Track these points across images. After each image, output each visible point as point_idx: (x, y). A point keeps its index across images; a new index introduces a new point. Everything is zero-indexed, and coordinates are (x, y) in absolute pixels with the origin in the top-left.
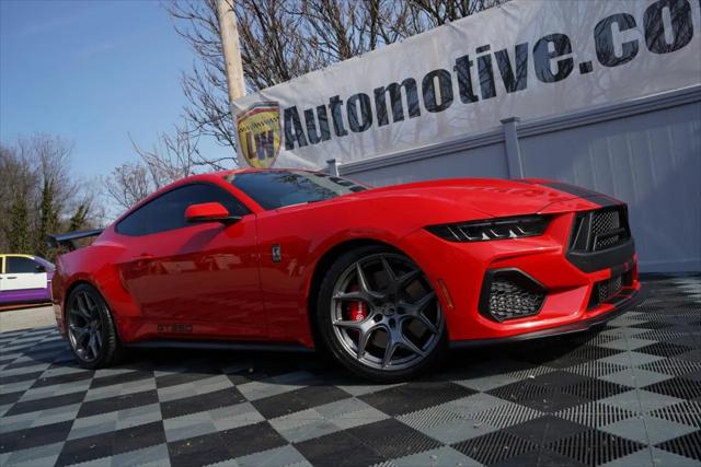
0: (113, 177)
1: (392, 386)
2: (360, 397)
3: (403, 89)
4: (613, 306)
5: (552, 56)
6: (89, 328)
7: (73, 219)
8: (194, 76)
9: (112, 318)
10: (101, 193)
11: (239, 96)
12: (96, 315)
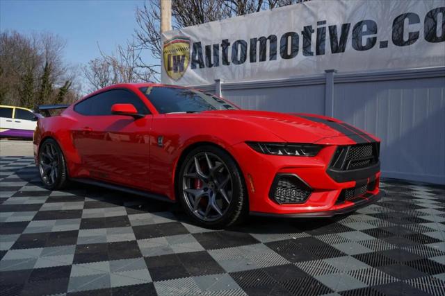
0: (89, 65)
1: (214, 231)
2: (194, 235)
3: (268, 41)
4: (353, 204)
5: (365, 33)
6: (52, 165)
7: (61, 89)
8: (144, 10)
9: (65, 161)
10: (80, 75)
11: (167, 30)
12: (56, 158)
